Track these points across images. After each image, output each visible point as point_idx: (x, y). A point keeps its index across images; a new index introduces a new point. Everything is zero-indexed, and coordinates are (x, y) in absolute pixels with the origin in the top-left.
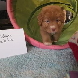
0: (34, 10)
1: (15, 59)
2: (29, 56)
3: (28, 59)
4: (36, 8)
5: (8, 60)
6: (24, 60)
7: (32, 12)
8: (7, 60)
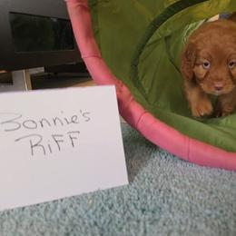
0: (160, 12)
1: (91, 211)
2: (145, 197)
3: (143, 210)
4: (166, 6)
5: (64, 211)
6: (129, 219)
7: (152, 19)
8: (58, 211)
